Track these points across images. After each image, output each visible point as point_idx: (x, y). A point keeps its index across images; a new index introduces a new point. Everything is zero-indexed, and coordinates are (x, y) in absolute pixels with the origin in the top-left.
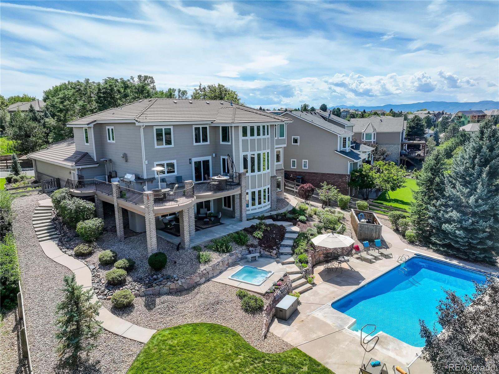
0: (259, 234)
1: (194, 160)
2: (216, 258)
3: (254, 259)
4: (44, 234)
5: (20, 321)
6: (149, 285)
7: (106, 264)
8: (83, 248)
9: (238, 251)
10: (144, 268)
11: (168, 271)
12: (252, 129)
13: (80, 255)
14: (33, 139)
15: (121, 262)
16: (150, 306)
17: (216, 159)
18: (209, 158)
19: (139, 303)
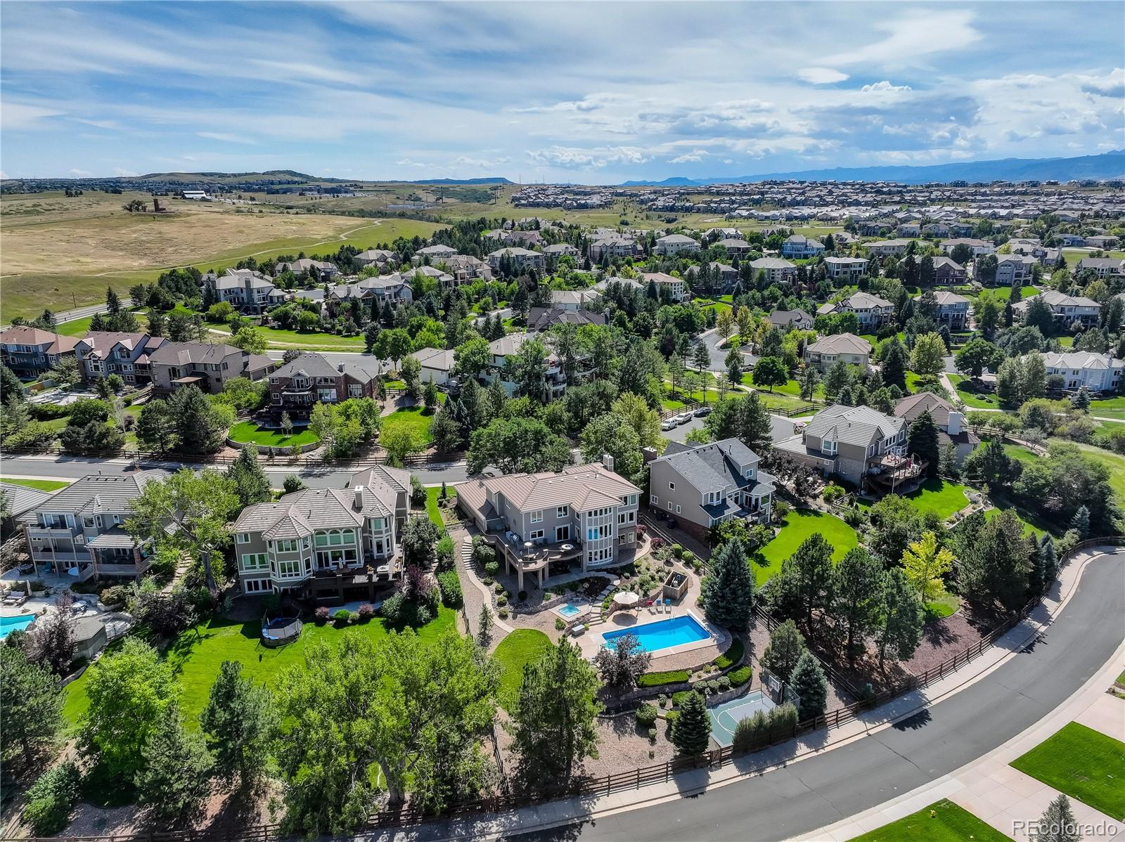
0: (587, 585)
1: (557, 528)
2: (554, 597)
3: (577, 601)
4: (468, 565)
5: (464, 614)
6: (516, 608)
7: (498, 592)
8: (488, 580)
9: (569, 594)
10: (516, 598)
11: (526, 602)
12: (596, 512)
13: (486, 584)
14: (449, 436)
15: (505, 593)
16: (514, 618)
17: (573, 527)
18: (569, 525)
19: (510, 615)
